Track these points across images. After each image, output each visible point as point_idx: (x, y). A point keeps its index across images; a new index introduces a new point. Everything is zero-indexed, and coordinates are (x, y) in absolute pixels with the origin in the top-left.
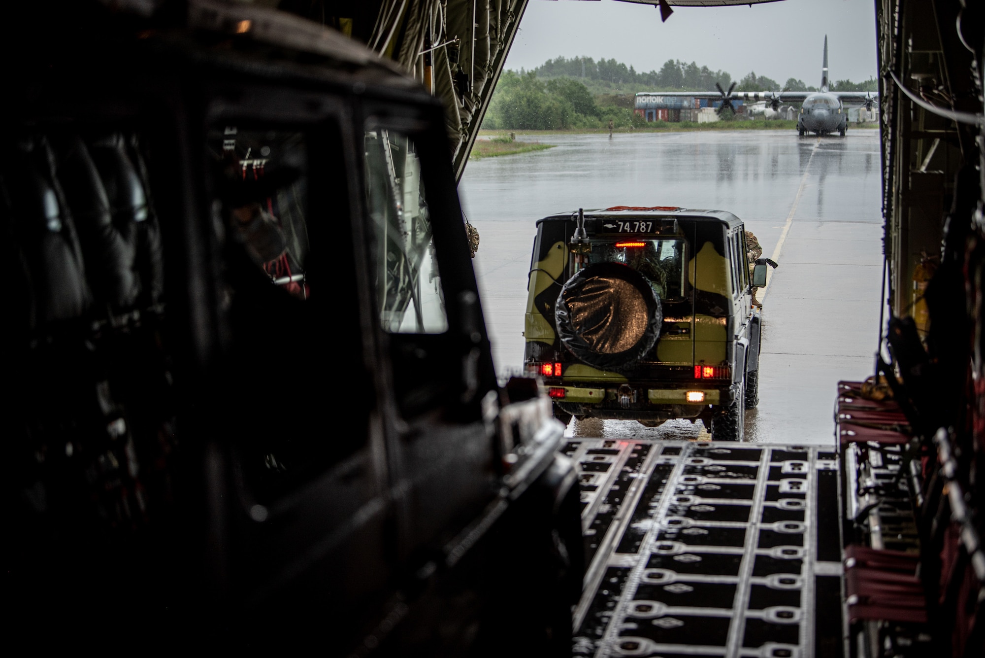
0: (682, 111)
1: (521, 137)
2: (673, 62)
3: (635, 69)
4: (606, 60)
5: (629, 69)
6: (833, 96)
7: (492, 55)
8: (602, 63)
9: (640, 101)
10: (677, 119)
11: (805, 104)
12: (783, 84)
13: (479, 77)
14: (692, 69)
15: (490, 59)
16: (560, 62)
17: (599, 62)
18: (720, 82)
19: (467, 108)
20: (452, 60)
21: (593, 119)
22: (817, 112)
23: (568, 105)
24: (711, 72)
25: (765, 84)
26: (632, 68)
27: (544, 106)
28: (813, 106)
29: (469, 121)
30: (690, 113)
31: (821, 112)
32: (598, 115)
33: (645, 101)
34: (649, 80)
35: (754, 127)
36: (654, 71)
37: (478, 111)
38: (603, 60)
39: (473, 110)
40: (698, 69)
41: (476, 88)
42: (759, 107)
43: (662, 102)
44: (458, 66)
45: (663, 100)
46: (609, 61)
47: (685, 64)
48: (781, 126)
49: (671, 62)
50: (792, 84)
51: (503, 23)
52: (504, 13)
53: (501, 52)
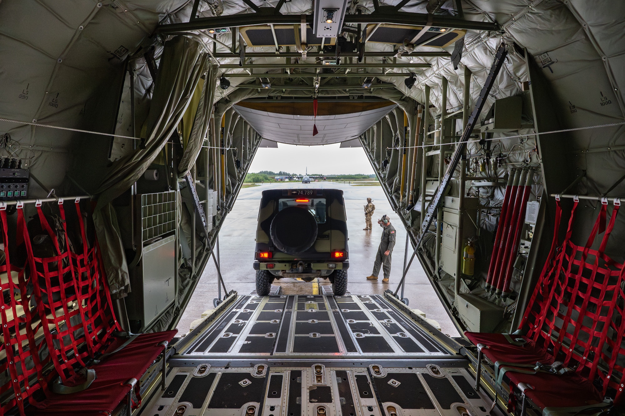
1: (256, 184)
2: (281, 171)
5: (274, 173)
6: (308, 177)
7: (249, 156)
8: (269, 172)
9: (276, 178)
10: (282, 181)
11: (304, 178)
12: (298, 175)
13: (244, 163)
14: (284, 172)
15: (248, 157)
16: (262, 172)
18: (289, 175)
19: (240, 173)
20: (235, 156)
21: (268, 181)
22: (305, 179)
23: (264, 178)
24: (287, 173)
25: (296, 175)
27: (260, 179)
29: (241, 177)
31: (306, 179)
32: (269, 180)
34: (277, 174)
35: (294, 182)
37: (244, 174)
39: (242, 173)
41: (244, 166)
42: (295, 179)
44: (237, 158)
48: (299, 182)
50: (300, 175)
51: (253, 147)
52: (253, 144)
53: (252, 156)
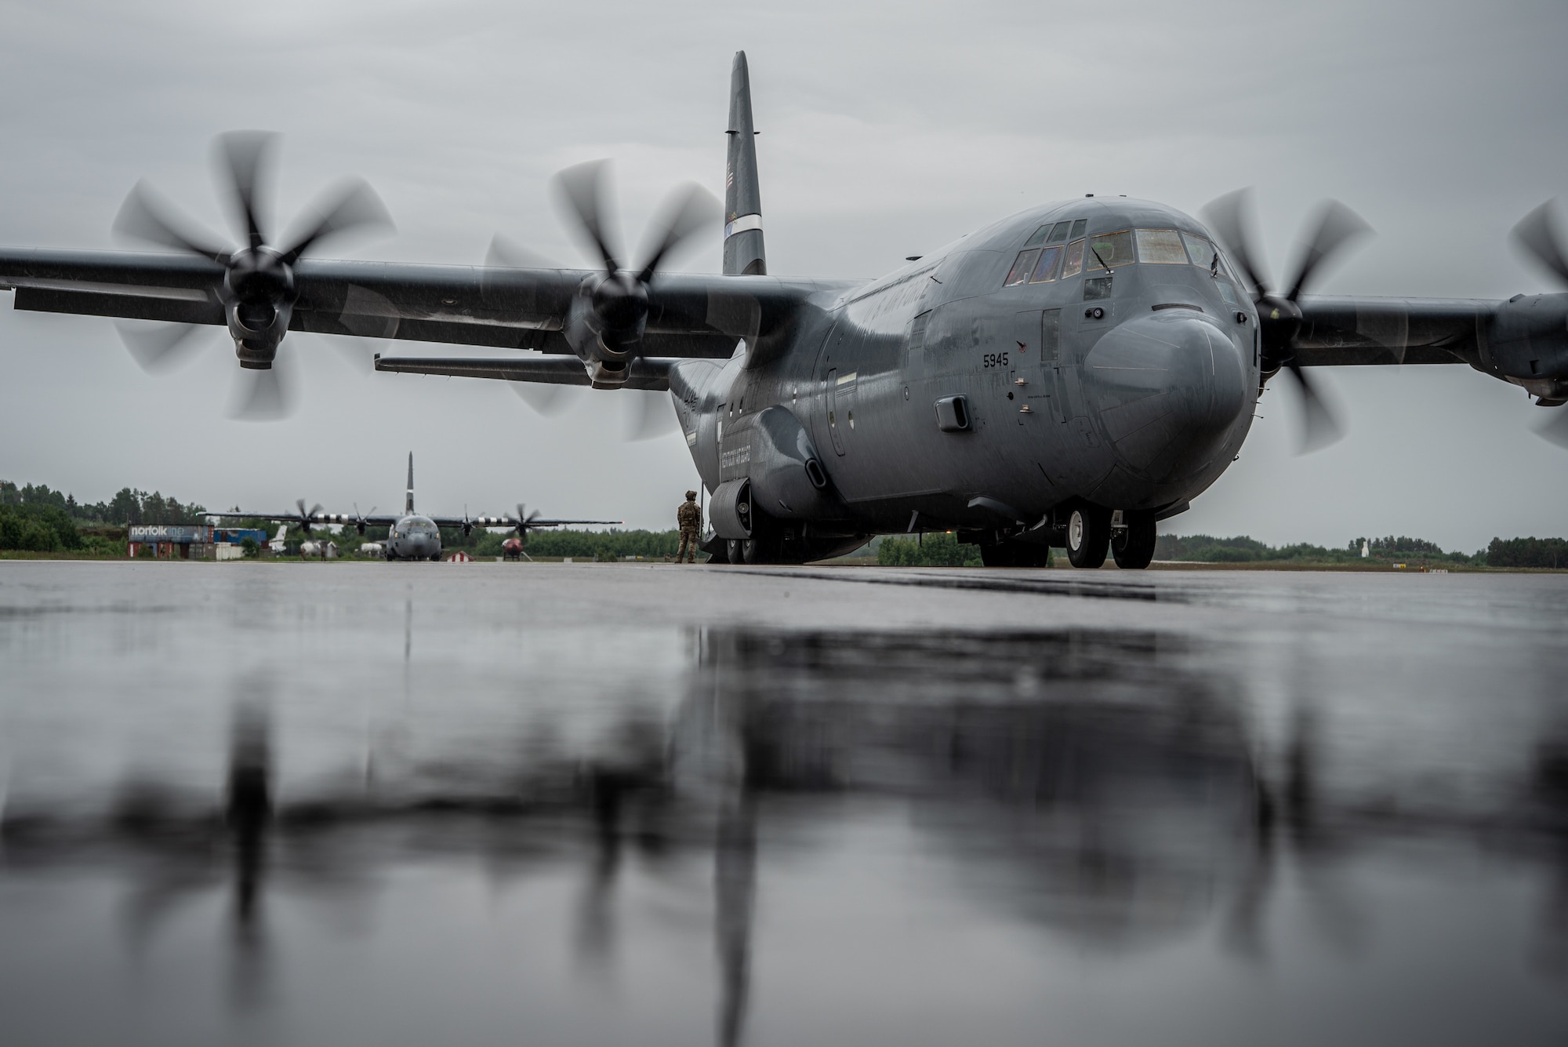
0: (192, 546)
2: (130, 492)
3: (76, 499)
4: (34, 487)
5: (66, 498)
6: (429, 519)
9: (136, 533)
10: (185, 556)
11: (397, 529)
14: (155, 502)
17: (24, 489)
22: (413, 536)
24: (179, 505)
26: (71, 497)
28: (409, 530)
30: (202, 548)
31: (418, 536)
33: (143, 533)
34: (96, 514)
36: (102, 503)
38: (30, 486)
40: (163, 501)
43: (165, 534)
45: (166, 532)
46: (38, 488)
47: (146, 494)
49: (126, 491)
